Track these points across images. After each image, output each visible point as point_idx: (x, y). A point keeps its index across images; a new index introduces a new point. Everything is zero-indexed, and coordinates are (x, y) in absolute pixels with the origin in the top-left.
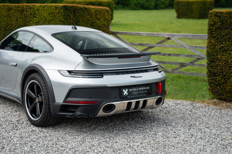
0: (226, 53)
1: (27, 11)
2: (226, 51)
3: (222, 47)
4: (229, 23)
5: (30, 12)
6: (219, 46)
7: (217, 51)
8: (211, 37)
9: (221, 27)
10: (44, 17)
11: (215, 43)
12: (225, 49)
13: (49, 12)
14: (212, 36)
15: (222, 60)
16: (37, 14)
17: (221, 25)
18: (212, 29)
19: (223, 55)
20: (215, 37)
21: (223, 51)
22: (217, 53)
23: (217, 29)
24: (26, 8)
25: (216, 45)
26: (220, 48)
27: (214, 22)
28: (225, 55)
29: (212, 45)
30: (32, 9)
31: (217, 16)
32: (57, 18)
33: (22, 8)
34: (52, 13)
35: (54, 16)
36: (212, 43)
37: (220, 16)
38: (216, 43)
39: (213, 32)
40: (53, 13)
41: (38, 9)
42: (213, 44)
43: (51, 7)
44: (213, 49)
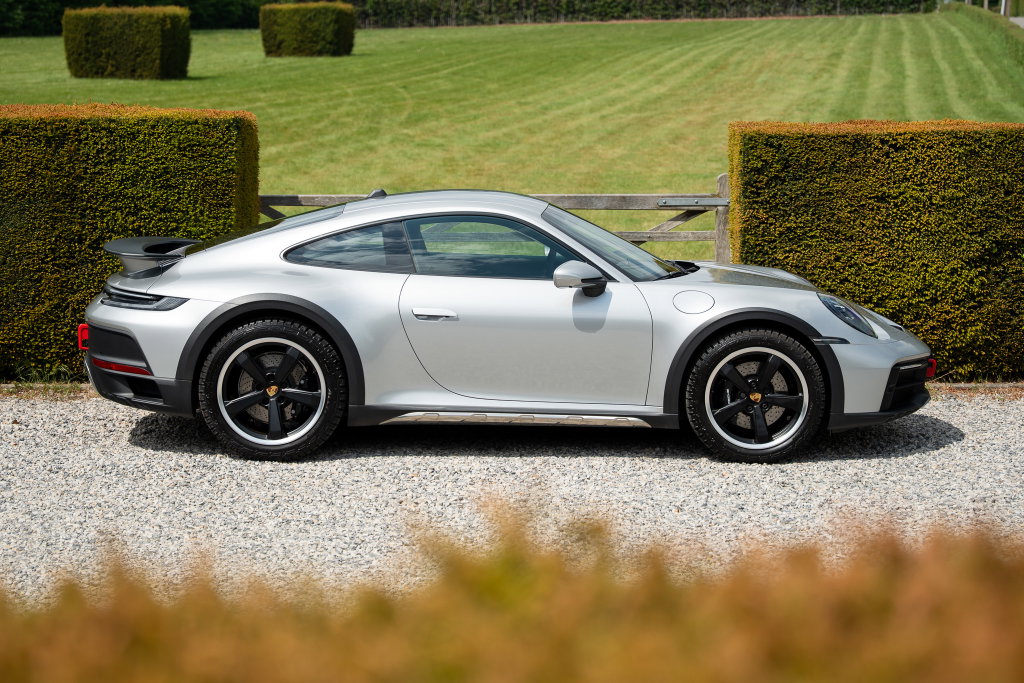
0: (799, 246)
1: (80, 141)
2: (800, 239)
3: (789, 228)
4: (803, 162)
5: (97, 144)
6: (781, 226)
7: (775, 241)
8: (757, 202)
9: (783, 175)
10: (157, 159)
11: (767, 219)
12: (795, 233)
13: (180, 144)
14: (759, 199)
15: (788, 264)
16: (124, 149)
17: (783, 170)
18: (755, 182)
19: (789, 252)
20: (768, 202)
21: (790, 240)
22: (775, 247)
23: (771, 179)
24: (77, 130)
25: (771, 224)
26: (781, 234)
27: (763, 161)
28: (797, 252)
29: (758, 226)
30: (104, 132)
31: (772, 146)
32: (216, 163)
33: (57, 129)
34: (195, 145)
35: (202, 155)
36: (757, 218)
37: (780, 145)
38: (771, 220)
39: (761, 188)
40: (198, 145)
41: (132, 134)
42: (763, 223)
43: (189, 123)
44: (763, 236)
